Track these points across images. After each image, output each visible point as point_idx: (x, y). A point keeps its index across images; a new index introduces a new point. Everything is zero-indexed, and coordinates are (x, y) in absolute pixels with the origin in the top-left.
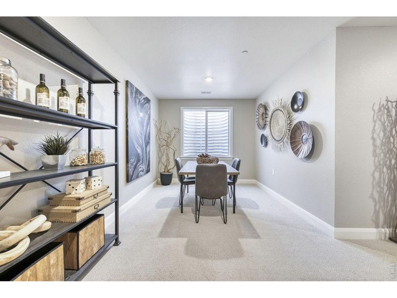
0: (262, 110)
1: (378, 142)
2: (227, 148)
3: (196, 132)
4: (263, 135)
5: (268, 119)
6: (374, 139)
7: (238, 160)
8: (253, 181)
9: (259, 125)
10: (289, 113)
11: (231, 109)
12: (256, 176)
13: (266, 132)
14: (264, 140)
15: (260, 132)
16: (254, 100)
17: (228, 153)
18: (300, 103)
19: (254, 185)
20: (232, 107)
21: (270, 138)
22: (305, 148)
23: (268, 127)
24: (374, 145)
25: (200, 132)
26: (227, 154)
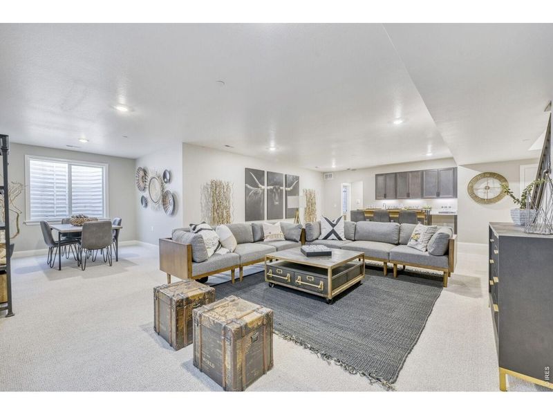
0: (142, 173)
1: (203, 205)
2: (101, 209)
3: (46, 187)
4: (143, 197)
5: (147, 184)
6: (201, 203)
7: (118, 219)
8: (135, 242)
9: (139, 187)
10: (162, 183)
11: (106, 166)
12: (136, 236)
13: (146, 194)
14: (144, 201)
15: (141, 194)
16: (133, 161)
17: (103, 214)
18: (168, 177)
19: (136, 245)
20: (107, 165)
21: (149, 200)
22: (171, 208)
23: (147, 190)
24: (202, 207)
25: (53, 187)
26: (101, 216)
